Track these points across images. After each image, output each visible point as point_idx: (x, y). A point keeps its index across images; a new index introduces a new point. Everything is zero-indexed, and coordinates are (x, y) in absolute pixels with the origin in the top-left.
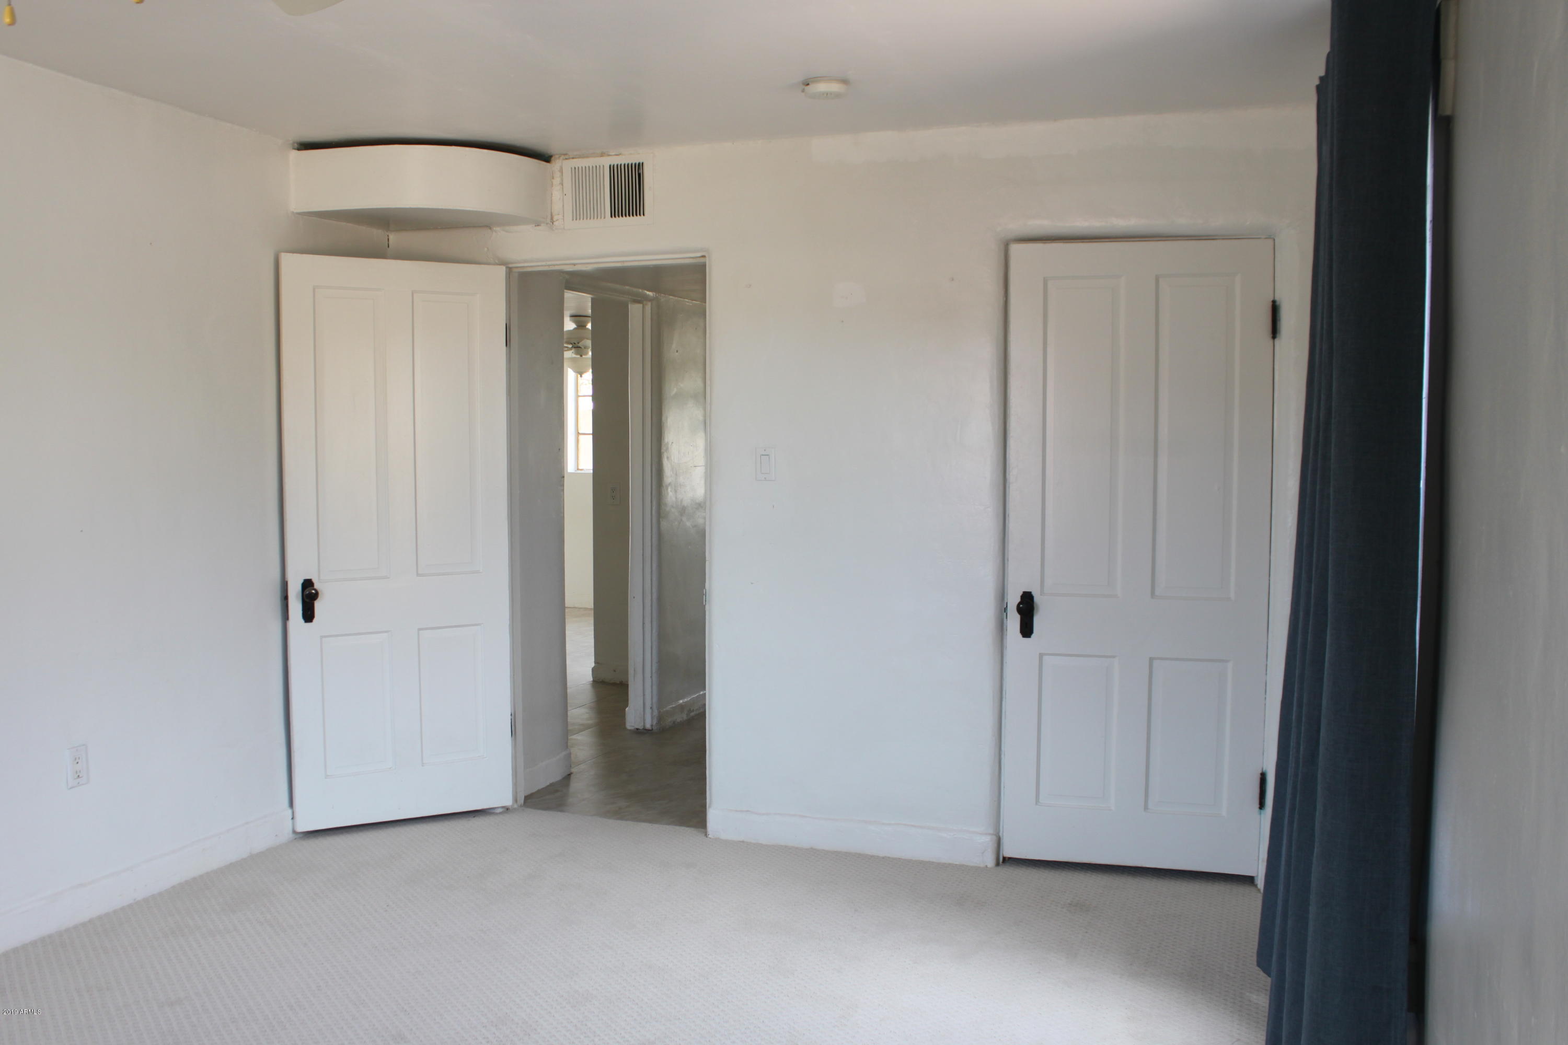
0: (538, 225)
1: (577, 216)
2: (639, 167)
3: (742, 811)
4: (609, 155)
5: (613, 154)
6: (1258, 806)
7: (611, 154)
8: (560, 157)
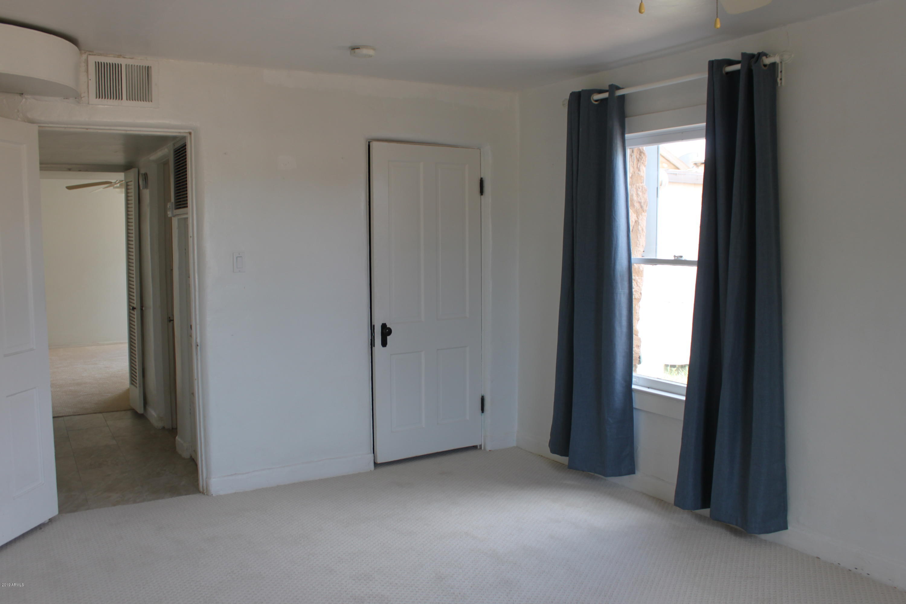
0: (67, 99)
1: (99, 95)
2: (148, 68)
3: (231, 475)
4: (125, 58)
5: (128, 57)
6: (481, 411)
7: (126, 57)
8: (85, 52)
